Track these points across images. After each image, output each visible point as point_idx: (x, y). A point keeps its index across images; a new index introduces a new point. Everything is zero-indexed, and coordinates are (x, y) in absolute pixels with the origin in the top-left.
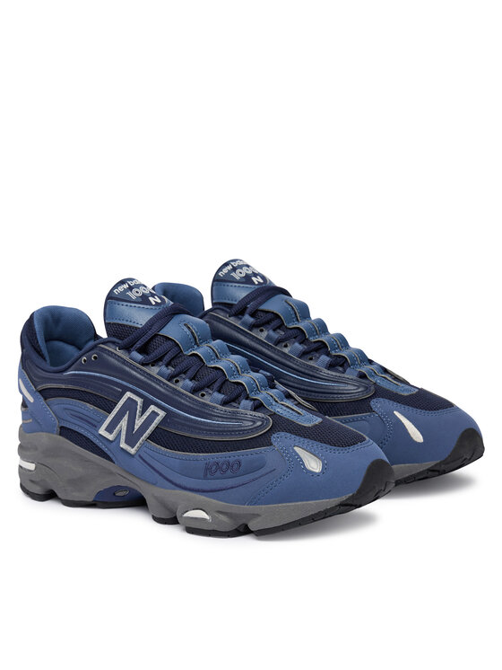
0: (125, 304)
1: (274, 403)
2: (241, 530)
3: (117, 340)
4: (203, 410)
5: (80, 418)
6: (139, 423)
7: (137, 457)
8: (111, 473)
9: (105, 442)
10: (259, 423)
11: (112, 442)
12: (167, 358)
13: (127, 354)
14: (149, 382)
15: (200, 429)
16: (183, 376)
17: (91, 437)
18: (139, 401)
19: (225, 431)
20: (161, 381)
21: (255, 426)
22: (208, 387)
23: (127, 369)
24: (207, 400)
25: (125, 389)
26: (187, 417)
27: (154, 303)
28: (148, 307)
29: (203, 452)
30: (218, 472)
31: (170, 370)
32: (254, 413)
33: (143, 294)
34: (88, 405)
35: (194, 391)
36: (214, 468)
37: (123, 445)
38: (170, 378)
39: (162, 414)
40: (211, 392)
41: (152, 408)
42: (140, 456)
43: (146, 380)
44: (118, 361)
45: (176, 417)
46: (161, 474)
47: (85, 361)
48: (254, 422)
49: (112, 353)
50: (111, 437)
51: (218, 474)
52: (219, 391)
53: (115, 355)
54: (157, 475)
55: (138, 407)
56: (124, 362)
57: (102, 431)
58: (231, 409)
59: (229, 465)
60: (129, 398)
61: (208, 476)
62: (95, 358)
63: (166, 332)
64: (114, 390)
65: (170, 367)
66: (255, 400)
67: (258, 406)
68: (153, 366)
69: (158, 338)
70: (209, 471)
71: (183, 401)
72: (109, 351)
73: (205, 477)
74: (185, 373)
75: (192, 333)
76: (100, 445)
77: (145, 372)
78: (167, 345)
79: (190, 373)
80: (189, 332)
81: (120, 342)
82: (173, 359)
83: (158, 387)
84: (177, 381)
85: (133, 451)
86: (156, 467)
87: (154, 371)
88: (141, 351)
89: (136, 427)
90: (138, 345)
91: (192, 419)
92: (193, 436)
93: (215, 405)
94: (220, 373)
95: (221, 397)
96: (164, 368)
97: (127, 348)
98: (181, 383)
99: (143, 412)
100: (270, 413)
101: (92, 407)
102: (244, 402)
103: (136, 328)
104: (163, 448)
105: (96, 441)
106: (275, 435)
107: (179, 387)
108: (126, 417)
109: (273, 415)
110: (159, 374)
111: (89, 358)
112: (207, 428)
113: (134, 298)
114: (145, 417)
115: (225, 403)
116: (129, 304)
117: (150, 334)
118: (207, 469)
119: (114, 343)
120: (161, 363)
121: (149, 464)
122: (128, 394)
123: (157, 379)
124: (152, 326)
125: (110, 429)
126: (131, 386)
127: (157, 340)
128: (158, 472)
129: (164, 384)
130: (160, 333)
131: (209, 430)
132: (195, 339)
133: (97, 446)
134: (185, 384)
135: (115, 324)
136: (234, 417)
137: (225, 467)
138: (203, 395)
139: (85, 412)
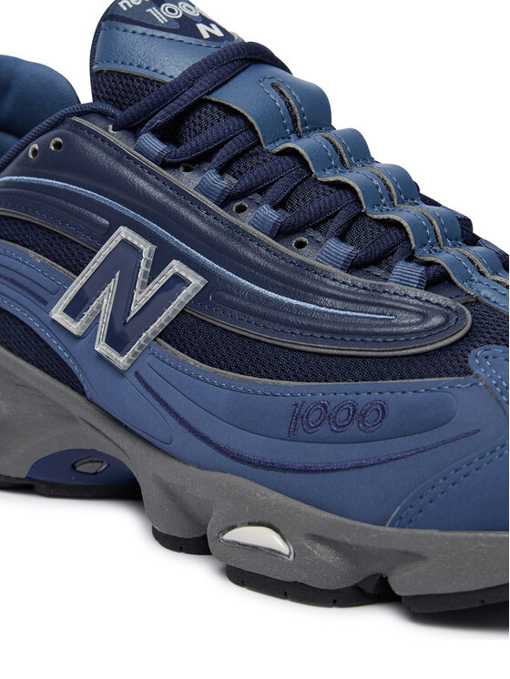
0: (140, 29)
1: (476, 277)
2: (370, 589)
3: (113, 110)
4: (299, 279)
5: (12, 281)
6: (140, 298)
7: (131, 375)
8: (71, 418)
9: (63, 338)
10: (436, 320)
11: (77, 338)
12: (222, 155)
13: (131, 140)
14: (174, 205)
15: (287, 323)
16: (258, 198)
17: (36, 326)
18: (147, 248)
19: (348, 333)
20: (201, 205)
21: (428, 325)
22: (316, 227)
23: (127, 173)
24: (308, 256)
25: (118, 220)
26: (258, 294)
27: (206, 36)
28: (192, 40)
29: (288, 378)
30: (326, 425)
31: (227, 182)
32: (425, 295)
33: (184, 15)
34: (31, 253)
35: (281, 233)
36: (315, 416)
37: (102, 347)
38: (226, 200)
39: (196, 282)
40: (320, 238)
41: (176, 267)
42: (137, 374)
43: (166, 200)
44: (110, 154)
45: (231, 293)
46: (182, 421)
47: (35, 152)
48: (425, 317)
49: (97, 135)
50: (75, 327)
51: (324, 430)
52: (342, 237)
53: (104, 139)
54: (173, 422)
55: (143, 263)
56: (122, 157)
57: (57, 314)
58: (368, 282)
59: (355, 413)
60: (124, 242)
61: (300, 432)
62: (58, 145)
63: (226, 96)
64: (91, 221)
65: (227, 176)
66: (428, 264)
67: (438, 280)
68: (187, 170)
69: (208, 109)
70: (300, 422)
71: (250, 255)
72: (90, 131)
73: (291, 436)
74: (262, 192)
75: (289, 105)
76: (53, 343)
77: (166, 182)
78: (227, 125)
79: (275, 192)
80: (279, 103)
81: (118, 113)
82: (236, 158)
83: (194, 219)
84: (241, 209)
85: (122, 361)
86: (172, 404)
87: (188, 181)
88: (161, 134)
89: (134, 309)
90: (158, 120)
91: (268, 299)
92: (266, 338)
93: (330, 268)
94: (347, 196)
95: (344, 250)
96: (212, 176)
97: (132, 128)
98: (249, 215)
99: (152, 276)
100: (464, 298)
101: (39, 258)
102: (401, 267)
103: (160, 83)
104: (192, 361)
105: (46, 335)
106: (479, 352)
107: (244, 222)
108: (113, 285)
109: (473, 303)
110: (198, 188)
111: (45, 146)
112: (306, 322)
113: (162, 20)
114: (155, 286)
115: (354, 266)
116: (149, 32)
117: (188, 96)
118: (296, 417)
119: (104, 115)
120: (206, 166)
121: (156, 396)
122: (123, 232)
123: (194, 201)
124: (196, 79)
125: (74, 310)
126: (131, 213)
127: (206, 113)
128: (176, 415)
129: (209, 212)
130: (214, 97)
131: (308, 328)
132: (295, 121)
133: (48, 347)
134: (260, 216)
135: (111, 73)
136: (372, 299)
137: (343, 414)
138: (301, 245)
139: (23, 269)
